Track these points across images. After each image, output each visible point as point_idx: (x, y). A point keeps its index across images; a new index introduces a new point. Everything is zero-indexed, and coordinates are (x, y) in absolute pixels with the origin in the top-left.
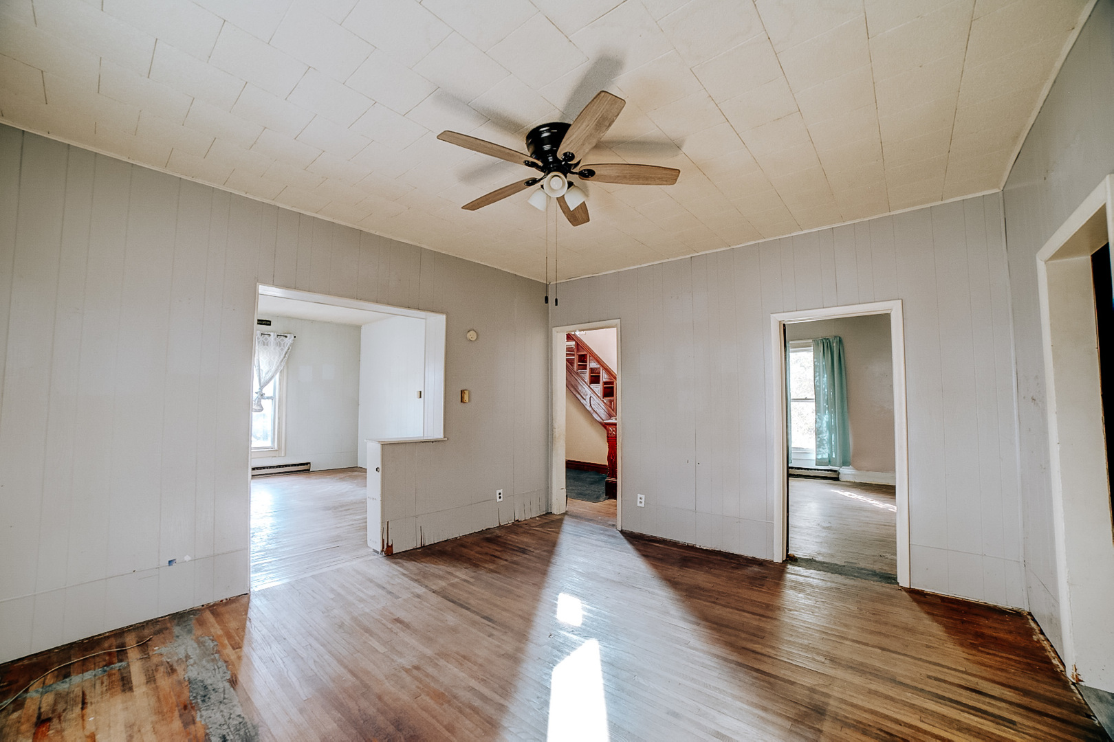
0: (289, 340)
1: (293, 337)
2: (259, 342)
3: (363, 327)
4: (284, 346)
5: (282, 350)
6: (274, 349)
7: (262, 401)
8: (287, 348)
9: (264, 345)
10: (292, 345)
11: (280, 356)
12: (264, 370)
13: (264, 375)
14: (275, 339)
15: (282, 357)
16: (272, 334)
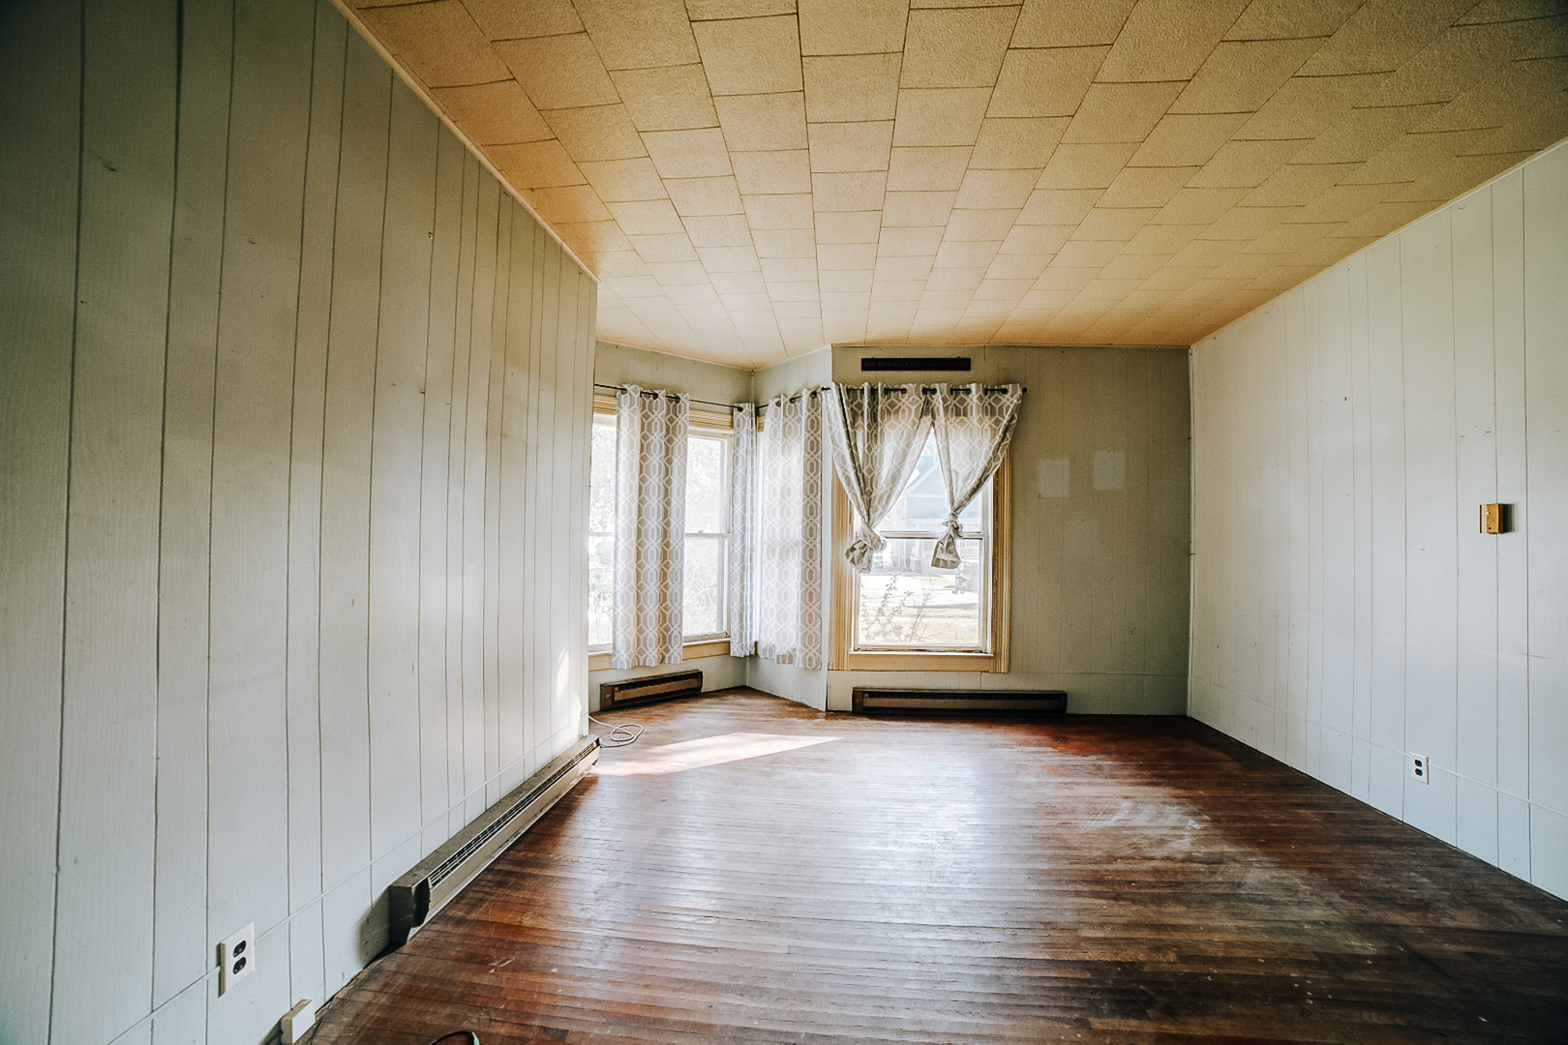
0: (1011, 400)
1: (1020, 392)
2: (946, 409)
3: (1194, 349)
4: (1001, 413)
5: (997, 422)
6: (980, 421)
7: (958, 541)
8: (1007, 417)
9: (958, 414)
10: (1020, 409)
11: (994, 436)
12: (961, 473)
13: (960, 483)
14: (980, 398)
15: (998, 439)
16: (973, 387)
